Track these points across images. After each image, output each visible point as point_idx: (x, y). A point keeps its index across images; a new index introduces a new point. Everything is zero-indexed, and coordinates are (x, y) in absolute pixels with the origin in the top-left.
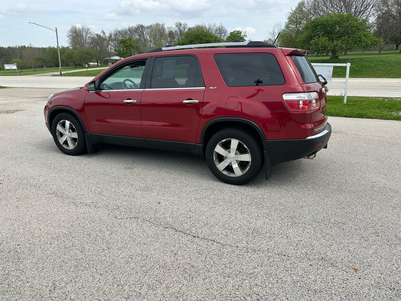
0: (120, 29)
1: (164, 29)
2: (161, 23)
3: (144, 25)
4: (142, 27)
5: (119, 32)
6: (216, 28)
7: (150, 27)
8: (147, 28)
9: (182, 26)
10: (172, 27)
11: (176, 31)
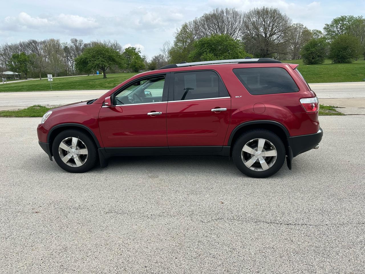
0: (9, 44)
1: (59, 45)
2: (56, 39)
3: (37, 40)
4: (35, 42)
5: (10, 47)
6: (111, 45)
7: (44, 42)
8: (42, 43)
9: (78, 42)
10: (67, 43)
11: (71, 47)
